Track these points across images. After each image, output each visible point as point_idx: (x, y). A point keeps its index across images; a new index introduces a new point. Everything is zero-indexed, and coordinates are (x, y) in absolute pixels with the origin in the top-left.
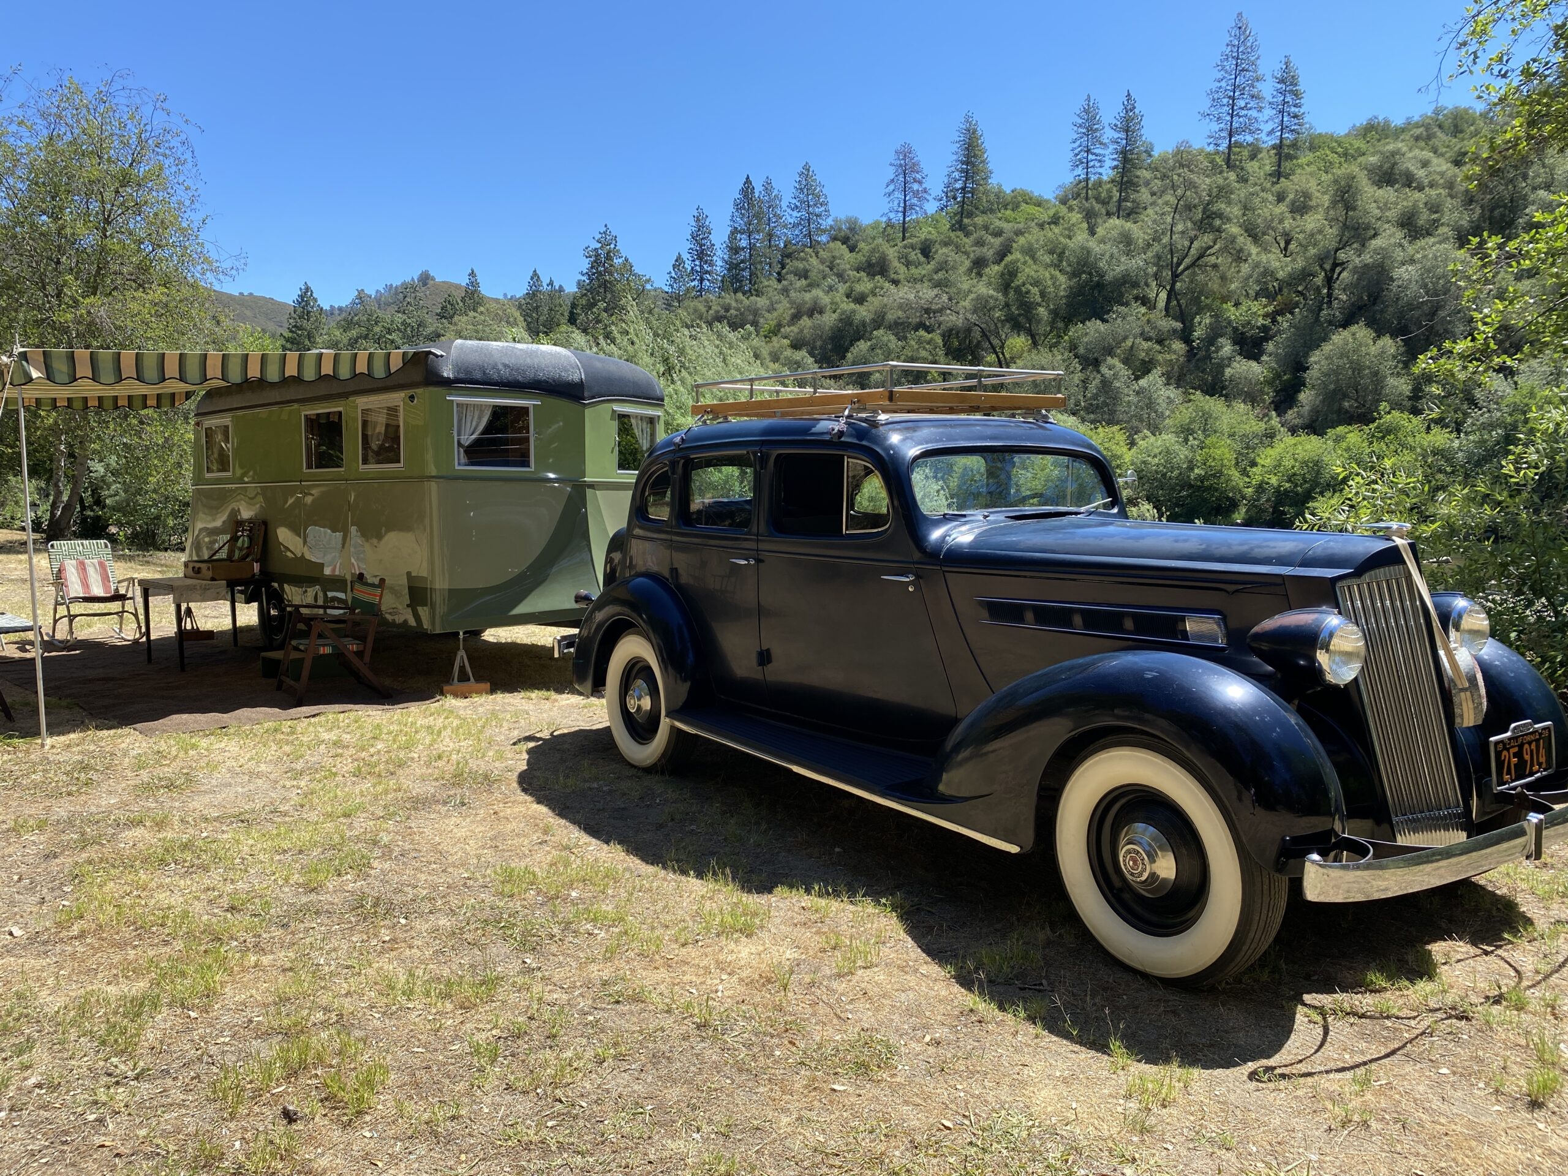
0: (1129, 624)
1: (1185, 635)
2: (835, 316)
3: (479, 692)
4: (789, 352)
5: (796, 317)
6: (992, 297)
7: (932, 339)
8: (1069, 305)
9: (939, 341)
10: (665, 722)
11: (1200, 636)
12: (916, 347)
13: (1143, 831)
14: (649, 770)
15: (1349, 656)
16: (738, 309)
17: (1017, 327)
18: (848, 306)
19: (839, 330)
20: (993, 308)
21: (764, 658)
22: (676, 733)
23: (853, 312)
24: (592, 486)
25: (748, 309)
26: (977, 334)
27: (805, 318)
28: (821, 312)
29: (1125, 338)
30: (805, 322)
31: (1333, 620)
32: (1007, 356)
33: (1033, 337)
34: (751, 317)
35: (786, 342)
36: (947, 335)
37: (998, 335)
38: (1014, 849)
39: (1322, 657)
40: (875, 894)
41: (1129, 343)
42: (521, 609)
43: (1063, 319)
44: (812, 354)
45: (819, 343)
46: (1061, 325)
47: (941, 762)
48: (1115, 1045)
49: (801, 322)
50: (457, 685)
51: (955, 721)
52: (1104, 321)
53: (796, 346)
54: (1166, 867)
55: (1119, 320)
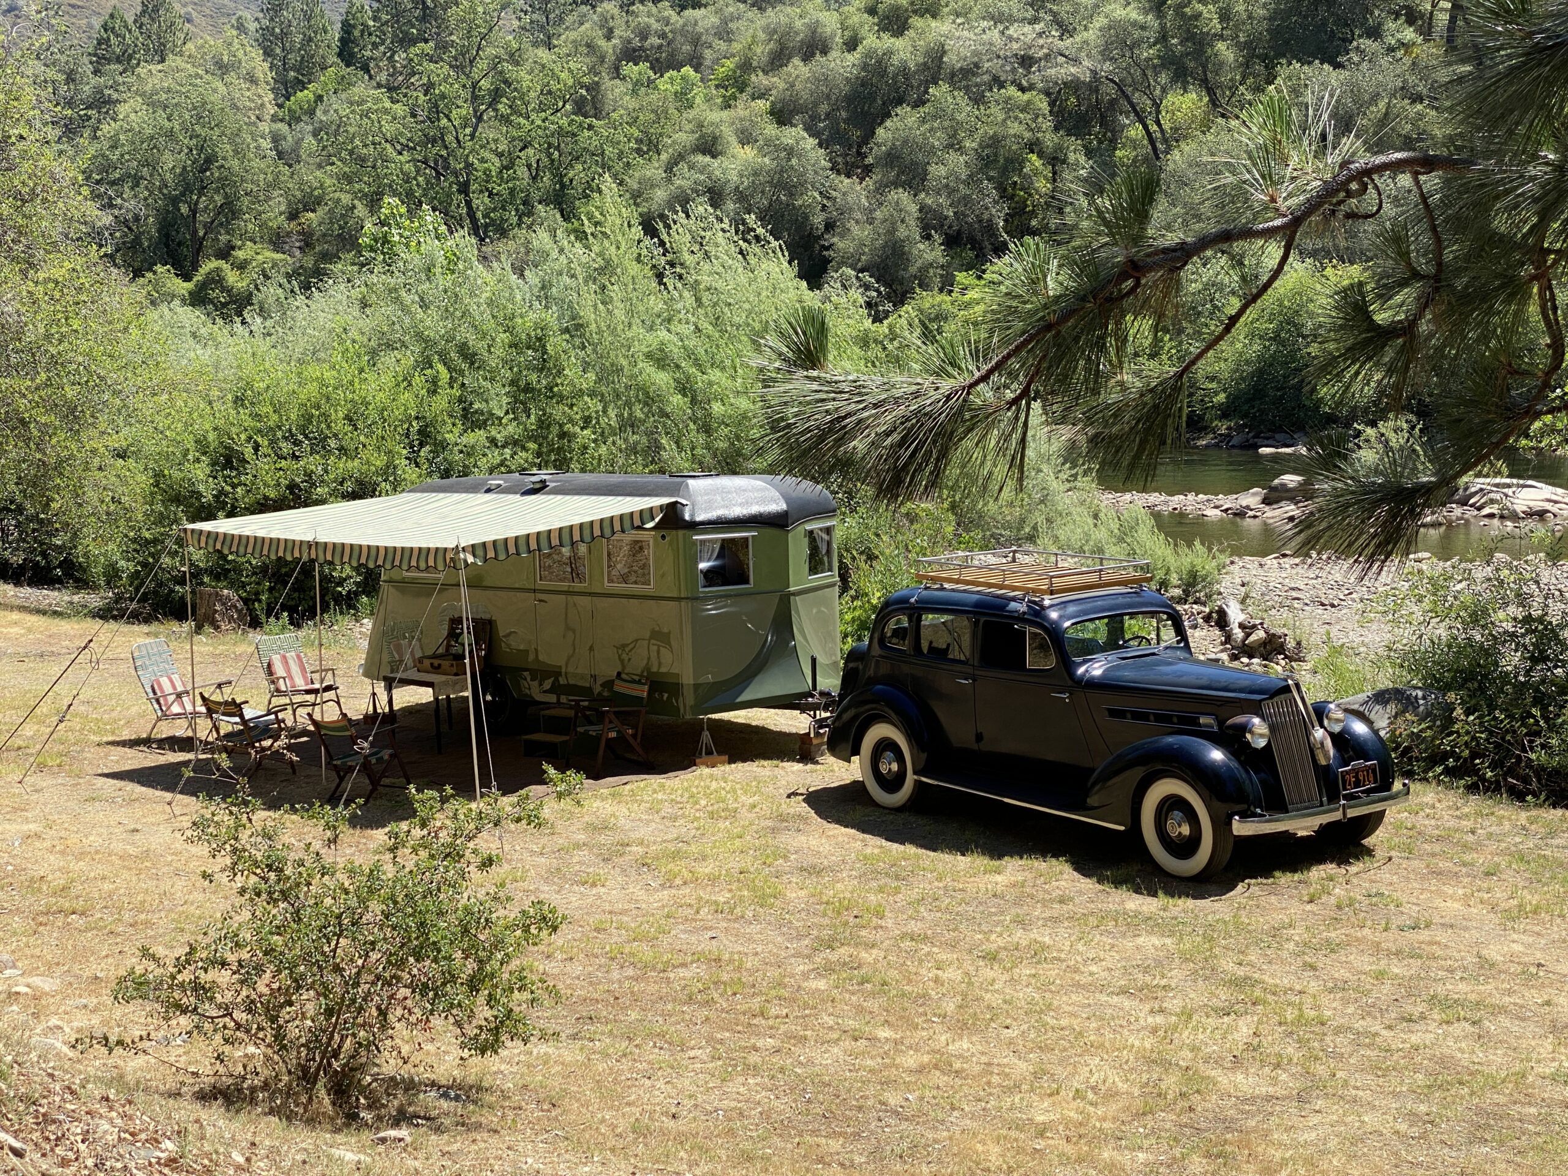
0: (1175, 720)
1: (1200, 725)
2: (853, 58)
3: (723, 763)
4: (771, 129)
5: (778, 60)
6: (1134, 24)
7: (1029, 102)
8: (1275, 33)
9: (1044, 105)
10: (910, 778)
11: (1206, 726)
12: (1001, 117)
13: (1177, 814)
14: (899, 809)
15: (1262, 736)
16: (663, 36)
17: (1181, 76)
18: (875, 42)
19: (864, 84)
20: (1137, 44)
21: (979, 737)
22: (918, 784)
23: (889, 53)
24: (794, 594)
25: (683, 31)
26: (1111, 91)
27: (796, 61)
28: (825, 52)
29: (1375, 98)
30: (797, 68)
31: (1256, 720)
32: (1167, 126)
33: (1210, 92)
34: (687, 48)
35: (762, 105)
36: (1055, 96)
37: (1148, 90)
38: (1122, 828)
39: (1248, 736)
40: (1056, 856)
41: (1382, 105)
42: (744, 697)
43: (1263, 58)
44: (812, 130)
45: (824, 108)
46: (1259, 68)
47: (1087, 793)
48: (1160, 893)
49: (790, 68)
50: (705, 758)
51: (1093, 770)
52: (1337, 66)
53: (782, 115)
54: (1186, 830)
55: (1365, 65)
